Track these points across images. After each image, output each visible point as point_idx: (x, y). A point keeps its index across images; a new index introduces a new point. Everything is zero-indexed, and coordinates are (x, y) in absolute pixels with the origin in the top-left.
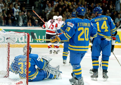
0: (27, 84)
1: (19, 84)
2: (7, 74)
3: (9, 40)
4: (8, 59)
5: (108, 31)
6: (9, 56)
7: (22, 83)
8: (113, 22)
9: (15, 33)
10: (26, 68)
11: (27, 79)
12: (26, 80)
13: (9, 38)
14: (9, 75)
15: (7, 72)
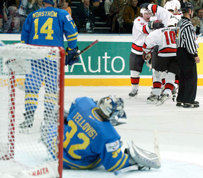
0: (60, 173)
1: (38, 173)
2: (9, 149)
3: (13, 64)
4: (12, 112)
5: (52, 38)
6: (13, 104)
7: (47, 171)
8: (71, 21)
9: (27, 48)
10: (57, 134)
11: (59, 162)
12: (57, 165)
13: (12, 60)
14: (15, 152)
15: (10, 145)
